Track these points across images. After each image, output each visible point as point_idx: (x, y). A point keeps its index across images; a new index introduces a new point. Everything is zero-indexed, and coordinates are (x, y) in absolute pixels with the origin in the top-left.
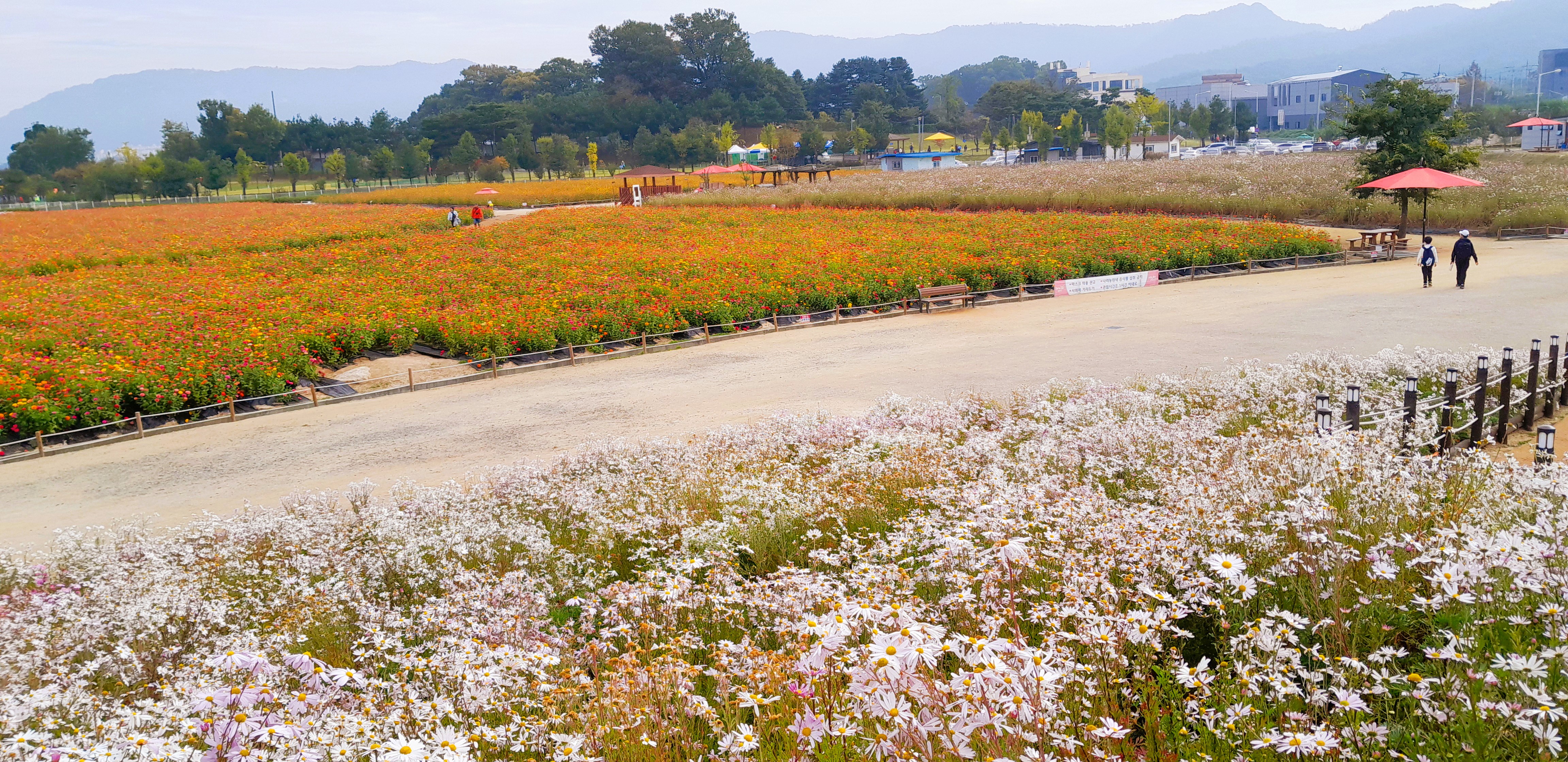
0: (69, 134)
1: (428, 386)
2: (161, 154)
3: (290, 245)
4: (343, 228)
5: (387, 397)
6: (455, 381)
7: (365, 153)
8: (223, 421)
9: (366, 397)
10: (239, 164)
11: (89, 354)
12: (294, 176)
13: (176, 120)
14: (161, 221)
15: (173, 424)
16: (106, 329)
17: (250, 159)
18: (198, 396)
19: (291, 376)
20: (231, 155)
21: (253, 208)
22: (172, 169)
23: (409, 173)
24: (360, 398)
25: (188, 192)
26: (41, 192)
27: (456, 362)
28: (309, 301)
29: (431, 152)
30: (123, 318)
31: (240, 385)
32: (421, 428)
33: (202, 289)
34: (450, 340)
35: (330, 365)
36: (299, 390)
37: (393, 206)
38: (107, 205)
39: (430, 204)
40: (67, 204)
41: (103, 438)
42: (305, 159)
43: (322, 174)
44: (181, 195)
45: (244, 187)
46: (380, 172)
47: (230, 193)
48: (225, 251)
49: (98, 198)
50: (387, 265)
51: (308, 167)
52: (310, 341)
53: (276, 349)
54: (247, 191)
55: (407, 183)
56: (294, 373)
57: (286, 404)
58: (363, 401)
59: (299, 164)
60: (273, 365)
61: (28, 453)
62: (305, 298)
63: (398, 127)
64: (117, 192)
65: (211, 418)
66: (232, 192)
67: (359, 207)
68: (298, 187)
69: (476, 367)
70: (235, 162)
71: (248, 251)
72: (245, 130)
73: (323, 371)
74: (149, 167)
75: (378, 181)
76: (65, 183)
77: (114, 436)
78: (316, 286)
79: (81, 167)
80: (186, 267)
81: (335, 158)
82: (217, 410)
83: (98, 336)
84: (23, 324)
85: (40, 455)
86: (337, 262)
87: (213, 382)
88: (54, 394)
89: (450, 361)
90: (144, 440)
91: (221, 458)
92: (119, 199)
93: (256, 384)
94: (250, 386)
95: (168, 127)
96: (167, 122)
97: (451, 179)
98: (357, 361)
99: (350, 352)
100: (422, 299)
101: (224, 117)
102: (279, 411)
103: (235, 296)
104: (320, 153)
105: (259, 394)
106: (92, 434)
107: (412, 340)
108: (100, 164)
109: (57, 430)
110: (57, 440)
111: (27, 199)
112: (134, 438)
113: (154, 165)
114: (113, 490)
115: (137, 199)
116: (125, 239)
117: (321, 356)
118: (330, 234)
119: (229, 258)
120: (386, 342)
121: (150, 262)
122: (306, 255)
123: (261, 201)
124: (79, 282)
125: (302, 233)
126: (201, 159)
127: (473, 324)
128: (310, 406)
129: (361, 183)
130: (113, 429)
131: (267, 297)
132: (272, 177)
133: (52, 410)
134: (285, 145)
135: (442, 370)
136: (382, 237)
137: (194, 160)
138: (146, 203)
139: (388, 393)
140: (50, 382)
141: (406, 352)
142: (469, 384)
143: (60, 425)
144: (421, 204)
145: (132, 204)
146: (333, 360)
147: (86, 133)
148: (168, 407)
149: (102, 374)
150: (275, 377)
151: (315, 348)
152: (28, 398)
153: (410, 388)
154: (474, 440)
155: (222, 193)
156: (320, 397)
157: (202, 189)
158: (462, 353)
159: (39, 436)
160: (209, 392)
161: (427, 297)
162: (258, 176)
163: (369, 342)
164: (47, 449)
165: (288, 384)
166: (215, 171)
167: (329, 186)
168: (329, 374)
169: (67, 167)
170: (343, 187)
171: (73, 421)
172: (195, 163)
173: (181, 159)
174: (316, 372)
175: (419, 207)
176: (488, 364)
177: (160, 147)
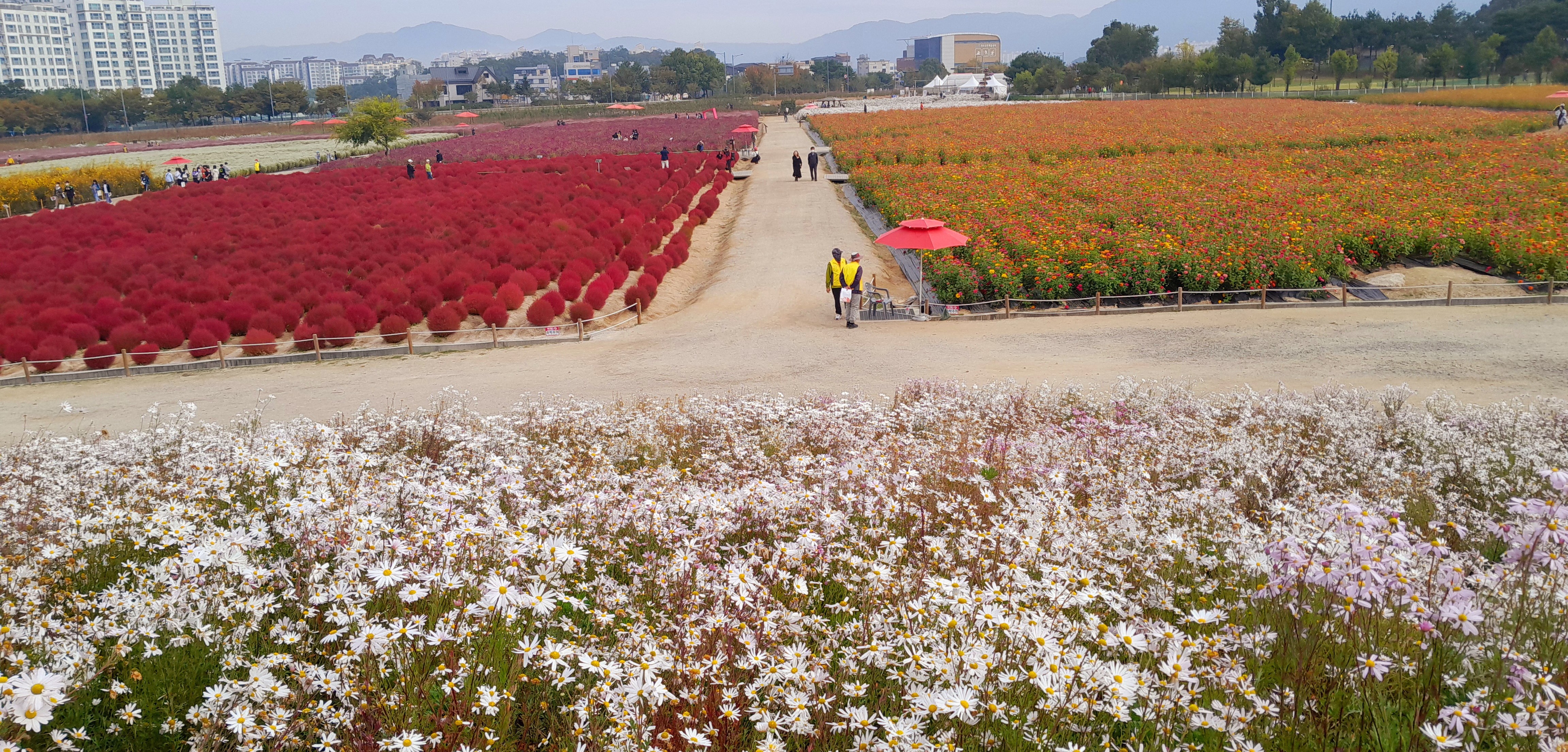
0: (1140, 30)
1: (1466, 303)
2: (1216, 50)
3: (1331, 144)
4: (1389, 130)
5: (1420, 308)
6: (1499, 302)
7: (1421, 49)
8: (1253, 307)
9: (1397, 304)
10: (1287, 61)
11: (1144, 231)
12: (1340, 73)
13: (1234, 17)
14: (1208, 114)
15: (1206, 303)
16: (1159, 210)
17: (1299, 56)
18: (1233, 280)
19: (1323, 273)
20: (1279, 51)
21: (1295, 104)
22: (1223, 64)
23: (1469, 72)
24: (1389, 304)
25: (1235, 87)
26: (1110, 84)
27: (1503, 280)
28: (1349, 201)
29: (1498, 49)
30: (1174, 201)
31: (1273, 275)
32: (1457, 346)
33: (1246, 180)
34: (1501, 256)
35: (1363, 267)
36: (1329, 288)
37: (1444, 109)
38: (1162, 97)
39: (1488, 107)
40: (1130, 95)
41: (1147, 306)
42: (1355, 57)
43: (1369, 73)
44: (1227, 90)
45: (1288, 84)
46: (1435, 71)
47: (1273, 89)
48: (1267, 145)
49: (1155, 91)
50: (1436, 171)
51: (1356, 66)
52: (1347, 240)
53: (1312, 245)
54: (1290, 88)
55: (1464, 83)
56: (1327, 271)
57: (1314, 299)
58: (1394, 308)
59: (1348, 61)
60: (1307, 260)
61: (1086, 310)
62: (1345, 198)
63: (1464, 22)
64: (1172, 86)
65: (1241, 303)
66: (1275, 88)
67: (1406, 108)
68: (1342, 86)
69: (1527, 289)
70: (1283, 59)
71: (1289, 147)
72: (1299, 26)
73: (1355, 272)
74: (1204, 62)
75: (1431, 81)
76: (1130, 76)
77: (1156, 306)
78: (1359, 186)
79: (1146, 61)
80: (1231, 159)
81: (1388, 55)
82: (1248, 296)
83: (1152, 215)
84: (1091, 199)
85: (1096, 313)
86: (1381, 163)
87: (1249, 269)
88: (1113, 262)
89: (1496, 279)
90: (1182, 314)
91: (1249, 341)
92: (1173, 92)
93: (1288, 277)
94: (1283, 277)
95: (1226, 23)
96: (1226, 19)
97: (1519, 80)
98: (1392, 267)
99: (1386, 257)
100: (1472, 210)
101: (1280, 12)
102: (1306, 306)
103: (1276, 190)
104: (1371, 50)
105: (1289, 287)
106: (1138, 302)
107: (1455, 252)
108: (1161, 58)
109: (1111, 294)
110: (1110, 302)
111: (1098, 89)
112: (1172, 310)
113: (1208, 61)
114: (1153, 352)
115: (1188, 92)
116: (1178, 129)
117: (1356, 257)
118: (1375, 134)
119: (1271, 153)
120: (1426, 252)
121: (1198, 152)
122: (1348, 154)
123: (1302, 98)
124: (1139, 165)
125: (1342, 132)
126: (1252, 55)
127: (1532, 241)
128: (1338, 305)
129: (1411, 84)
130: (1156, 299)
131: (1307, 193)
132: (1316, 74)
133: (1111, 276)
134: (1335, 42)
135: (1484, 288)
136: (1432, 141)
137: (1245, 56)
138: (1195, 97)
139: (1421, 303)
140: (1112, 251)
141: (1446, 263)
142: (1516, 307)
143: (1115, 290)
144: (1478, 107)
145: (1184, 97)
146: (1367, 263)
147: (1154, 29)
148: (1205, 288)
149: (1153, 250)
150: (1308, 271)
151: (1351, 248)
152: (1092, 262)
153: (1447, 302)
154: (1516, 367)
155: (1266, 89)
156: (1350, 298)
157: (1247, 83)
158: (1511, 272)
159: (1098, 296)
160: (1244, 278)
161: (1479, 208)
162: (1302, 73)
163: (1408, 248)
164: (1101, 309)
165: (1319, 281)
166: (1263, 67)
167: (1375, 85)
168: (1360, 277)
169: (1133, 60)
170: (1390, 86)
171: (1125, 287)
172: (1246, 59)
173: (1232, 55)
174: (1348, 272)
175: (1475, 110)
176: (1542, 288)
177: (1215, 43)
